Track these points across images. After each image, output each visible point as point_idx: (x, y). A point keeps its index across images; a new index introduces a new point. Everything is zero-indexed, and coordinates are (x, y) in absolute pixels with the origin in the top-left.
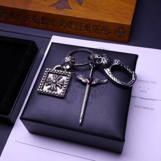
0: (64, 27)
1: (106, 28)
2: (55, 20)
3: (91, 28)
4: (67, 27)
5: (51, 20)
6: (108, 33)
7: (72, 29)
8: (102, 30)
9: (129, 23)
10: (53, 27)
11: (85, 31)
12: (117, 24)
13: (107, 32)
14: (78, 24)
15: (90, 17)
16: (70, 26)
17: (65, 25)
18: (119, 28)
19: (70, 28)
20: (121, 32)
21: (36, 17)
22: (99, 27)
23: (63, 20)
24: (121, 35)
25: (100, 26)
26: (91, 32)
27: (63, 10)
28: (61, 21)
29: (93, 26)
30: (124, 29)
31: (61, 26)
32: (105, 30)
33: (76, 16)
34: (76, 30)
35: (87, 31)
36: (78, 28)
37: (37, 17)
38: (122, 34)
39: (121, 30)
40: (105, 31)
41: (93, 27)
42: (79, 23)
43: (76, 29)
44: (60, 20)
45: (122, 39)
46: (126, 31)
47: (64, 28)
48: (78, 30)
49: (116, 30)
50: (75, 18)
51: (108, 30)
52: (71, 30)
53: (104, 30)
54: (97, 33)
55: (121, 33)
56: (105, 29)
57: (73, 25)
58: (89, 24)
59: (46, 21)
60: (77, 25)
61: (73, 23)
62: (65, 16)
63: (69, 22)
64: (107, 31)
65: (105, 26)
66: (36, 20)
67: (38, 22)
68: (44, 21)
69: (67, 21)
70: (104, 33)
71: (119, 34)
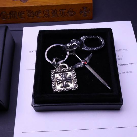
0: (32, 17)
1: (72, 10)
2: (23, 12)
3: (58, 13)
4: (35, 17)
5: (19, 13)
6: (74, 14)
7: (40, 17)
8: (68, 12)
10: (22, 19)
11: (53, 17)
12: (80, 4)
13: (73, 14)
15: (55, 3)
16: (38, 15)
17: (33, 15)
18: (83, 8)
19: (39, 17)
20: (85, 11)
21: (3, 13)
22: (65, 11)
23: (30, 11)
24: (86, 14)
25: (66, 9)
26: (58, 16)
27: (28, 2)
30: (87, 8)
31: (29, 16)
34: (44, 17)
36: (45, 15)
37: (4, 13)
38: (86, 13)
40: (71, 13)
41: (60, 11)
44: (28, 11)
45: (87, 16)
46: (89, 9)
47: (33, 18)
48: (46, 17)
49: (80, 10)
50: (42, 6)
51: (74, 12)
52: (39, 18)
54: (64, 16)
56: (70, 11)
57: (40, 14)
58: (56, 10)
59: (14, 15)
60: (45, 13)
61: (40, 11)
62: (31, 7)
63: (36, 12)
65: (70, 9)
66: (4, 16)
67: (6, 17)
68: (12, 15)
69: (34, 11)
70: (70, 15)
71: (84, 13)
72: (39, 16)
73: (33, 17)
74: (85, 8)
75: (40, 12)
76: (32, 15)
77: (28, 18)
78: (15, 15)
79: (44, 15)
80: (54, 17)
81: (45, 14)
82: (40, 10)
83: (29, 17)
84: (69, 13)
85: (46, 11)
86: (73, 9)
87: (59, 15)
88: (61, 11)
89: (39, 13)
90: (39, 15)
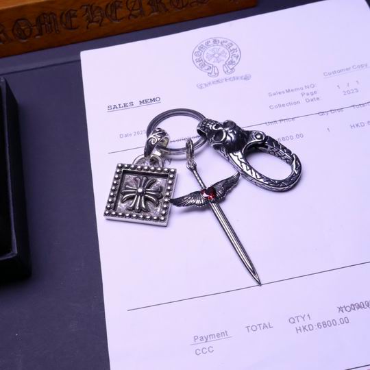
0: (97, 22)
2: (72, 12)
4: (106, 21)
5: (61, 17)
7: (119, 20)
11: (152, 14)
14: (131, 3)
16: (114, 15)
17: (100, 17)
19: (116, 19)
21: (19, 22)
23: (91, 6)
26: (167, 10)
28: (87, 10)
31: (90, 22)
34: (129, 18)
35: (157, 11)
36: (133, 12)
37: (22, 21)
43: (131, 17)
44: (85, 7)
47: (100, 25)
48: (136, 17)
52: (117, 22)
54: (183, 7)
57: (119, 10)
59: (50, 23)
60: (130, 6)
61: (117, 3)
63: (107, 6)
66: (23, 31)
67: (28, 34)
68: (43, 26)
69: (103, 6)
72: (116, 16)
73: (100, 23)
75: (119, 6)
76: (98, 16)
77: (87, 28)
78: (53, 24)
79: (129, 13)
80: (156, 13)
81: (133, 10)
82: (117, 1)
83: (90, 25)
87: (168, 7)
89: (116, 9)
90: (116, 13)
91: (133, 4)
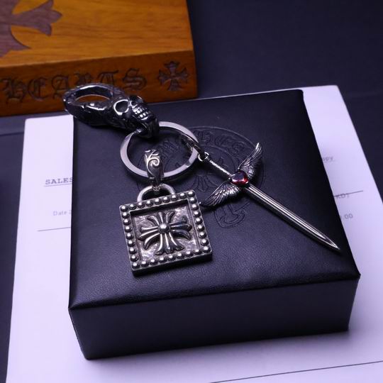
0: (18, 97)
1: (134, 73)
4: (29, 97)
6: (141, 83)
7: (43, 98)
8: (123, 80)
9: (186, 45)
12: (157, 56)
13: (138, 83)
14: (57, 81)
15: (84, 56)
16: (37, 92)
17: (21, 93)
18: (165, 65)
19: (39, 96)
20: (173, 74)
22: (115, 75)
23: (13, 81)
24: (176, 82)
25: (117, 72)
27: (6, 56)
28: (7, 84)
29: (99, 76)
30: (178, 64)
31: (10, 97)
32: (131, 79)
33: (48, 62)
34: (54, 98)
38: (177, 78)
39: (172, 69)
40: (133, 81)
41: (100, 78)
42: (60, 78)
43: (56, 96)
44: (6, 81)
45: (181, 90)
46: (185, 69)
47: (21, 102)
49: (160, 71)
51: (141, 77)
52: (40, 100)
53: (129, 79)
55: (174, 77)
56: (131, 77)
57: (43, 88)
58: (87, 74)
60: (56, 84)
61: (42, 80)
62: (15, 68)
63: (30, 82)
64: (139, 79)
65: (131, 69)
69: (26, 81)
70: (131, 86)
71: (170, 80)
72: (39, 93)
73: (22, 98)
74: (171, 65)
75: (43, 84)
77: (7, 103)
79: (53, 92)
81: (58, 89)
82: (41, 78)
83: (10, 100)
84: (129, 82)
85: (58, 78)
86: (138, 70)
88: (103, 77)
89: (40, 86)
90: (39, 91)
91: (59, 82)
